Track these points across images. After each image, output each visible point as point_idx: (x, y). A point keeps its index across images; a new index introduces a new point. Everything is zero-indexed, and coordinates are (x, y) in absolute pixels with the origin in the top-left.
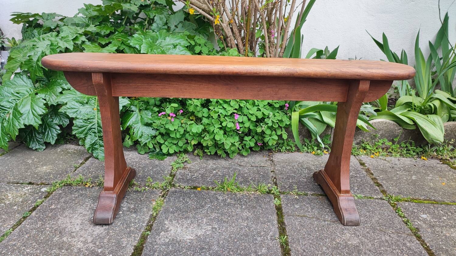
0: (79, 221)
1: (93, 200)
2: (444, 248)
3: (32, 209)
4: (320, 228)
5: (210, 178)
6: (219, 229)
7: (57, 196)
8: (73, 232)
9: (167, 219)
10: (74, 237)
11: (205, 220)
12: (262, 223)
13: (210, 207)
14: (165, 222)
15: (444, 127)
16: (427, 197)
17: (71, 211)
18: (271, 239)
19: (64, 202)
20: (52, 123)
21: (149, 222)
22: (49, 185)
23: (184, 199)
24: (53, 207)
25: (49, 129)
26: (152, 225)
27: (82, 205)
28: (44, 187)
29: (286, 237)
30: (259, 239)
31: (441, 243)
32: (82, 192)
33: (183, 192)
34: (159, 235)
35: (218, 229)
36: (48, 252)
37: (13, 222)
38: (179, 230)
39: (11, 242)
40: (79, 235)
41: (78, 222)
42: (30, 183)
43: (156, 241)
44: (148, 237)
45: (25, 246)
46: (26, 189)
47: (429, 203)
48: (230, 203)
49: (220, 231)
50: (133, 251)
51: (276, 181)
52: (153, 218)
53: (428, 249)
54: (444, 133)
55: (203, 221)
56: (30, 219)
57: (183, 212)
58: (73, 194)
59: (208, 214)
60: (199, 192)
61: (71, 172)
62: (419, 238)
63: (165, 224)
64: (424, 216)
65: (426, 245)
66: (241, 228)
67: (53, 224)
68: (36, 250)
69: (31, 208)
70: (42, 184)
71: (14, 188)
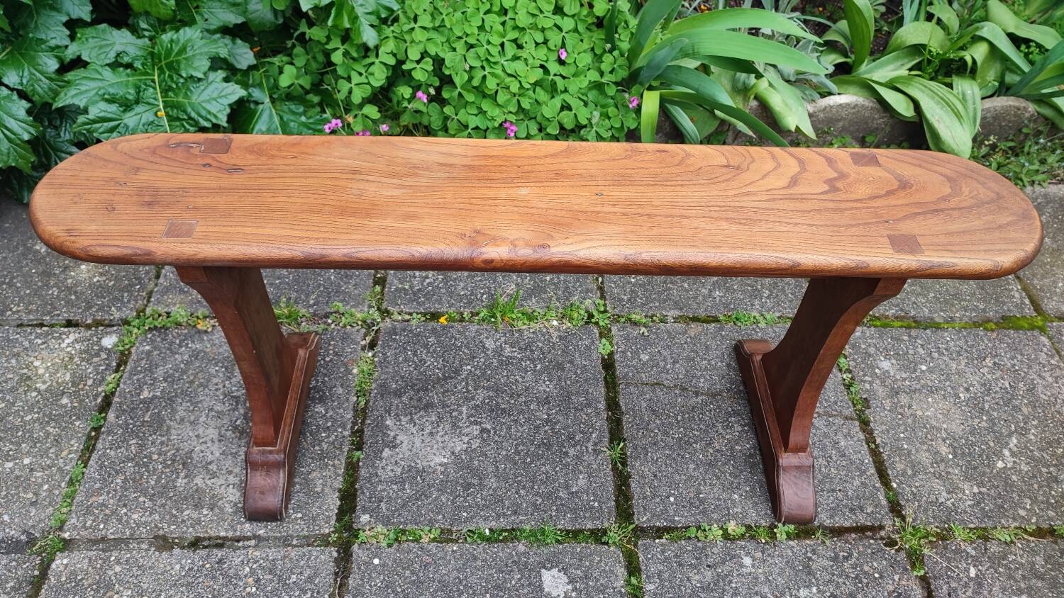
0: (212, 433)
1: (226, 368)
2: (906, 446)
3: (102, 401)
4: (687, 416)
5: (462, 284)
6: (495, 432)
7: (144, 362)
8: (210, 463)
9: (390, 415)
10: (214, 475)
11: (464, 409)
12: (577, 409)
13: (471, 372)
14: (388, 423)
15: (983, 110)
16: (902, 310)
17: (189, 404)
18: (595, 450)
19: (165, 380)
20: (60, 140)
21: (354, 423)
22: (113, 326)
23: (415, 354)
24: (145, 394)
25: (56, 155)
26: (361, 431)
27: (207, 386)
28: (107, 333)
29: (622, 444)
30: (572, 452)
31: (902, 435)
32: (194, 347)
33: (411, 331)
34: (381, 459)
35: (492, 432)
36: (176, 516)
37: (76, 445)
38: (418, 443)
39: (94, 499)
40: (224, 468)
41: (212, 436)
42: (69, 324)
43: (377, 476)
44: (361, 464)
45: (125, 506)
46: (67, 341)
47: (901, 327)
48: (511, 358)
49: (496, 438)
50: (339, 503)
51: (602, 283)
52: (361, 413)
53: (875, 454)
54: (978, 127)
55: (461, 413)
56: (109, 434)
57: (418, 390)
58: (176, 353)
59: (468, 391)
60: (444, 327)
61: (150, 280)
62: (865, 423)
63: (387, 427)
64: (885, 365)
65: (874, 442)
66: (538, 428)
67: (162, 443)
68: (151, 514)
69: (99, 400)
70: (97, 323)
71: (40, 341)
